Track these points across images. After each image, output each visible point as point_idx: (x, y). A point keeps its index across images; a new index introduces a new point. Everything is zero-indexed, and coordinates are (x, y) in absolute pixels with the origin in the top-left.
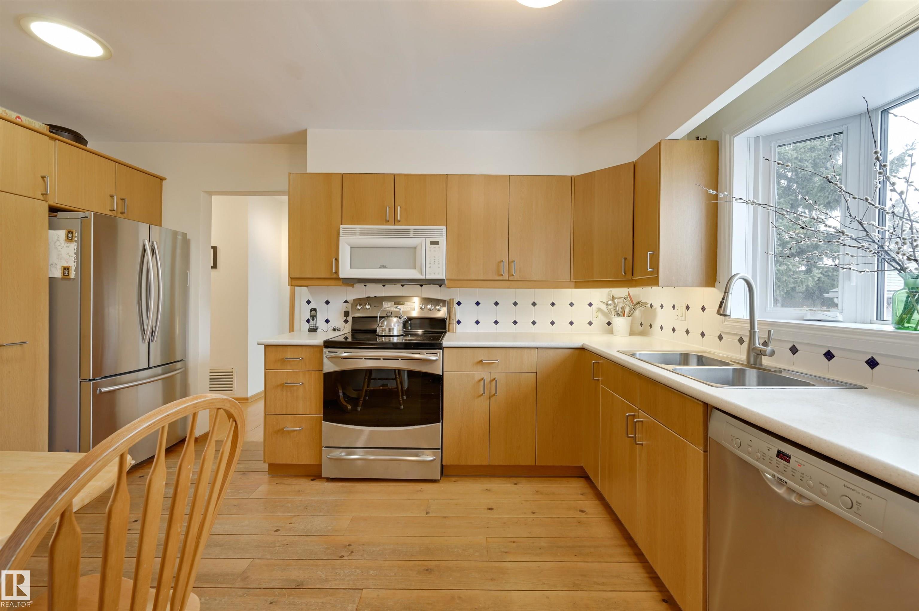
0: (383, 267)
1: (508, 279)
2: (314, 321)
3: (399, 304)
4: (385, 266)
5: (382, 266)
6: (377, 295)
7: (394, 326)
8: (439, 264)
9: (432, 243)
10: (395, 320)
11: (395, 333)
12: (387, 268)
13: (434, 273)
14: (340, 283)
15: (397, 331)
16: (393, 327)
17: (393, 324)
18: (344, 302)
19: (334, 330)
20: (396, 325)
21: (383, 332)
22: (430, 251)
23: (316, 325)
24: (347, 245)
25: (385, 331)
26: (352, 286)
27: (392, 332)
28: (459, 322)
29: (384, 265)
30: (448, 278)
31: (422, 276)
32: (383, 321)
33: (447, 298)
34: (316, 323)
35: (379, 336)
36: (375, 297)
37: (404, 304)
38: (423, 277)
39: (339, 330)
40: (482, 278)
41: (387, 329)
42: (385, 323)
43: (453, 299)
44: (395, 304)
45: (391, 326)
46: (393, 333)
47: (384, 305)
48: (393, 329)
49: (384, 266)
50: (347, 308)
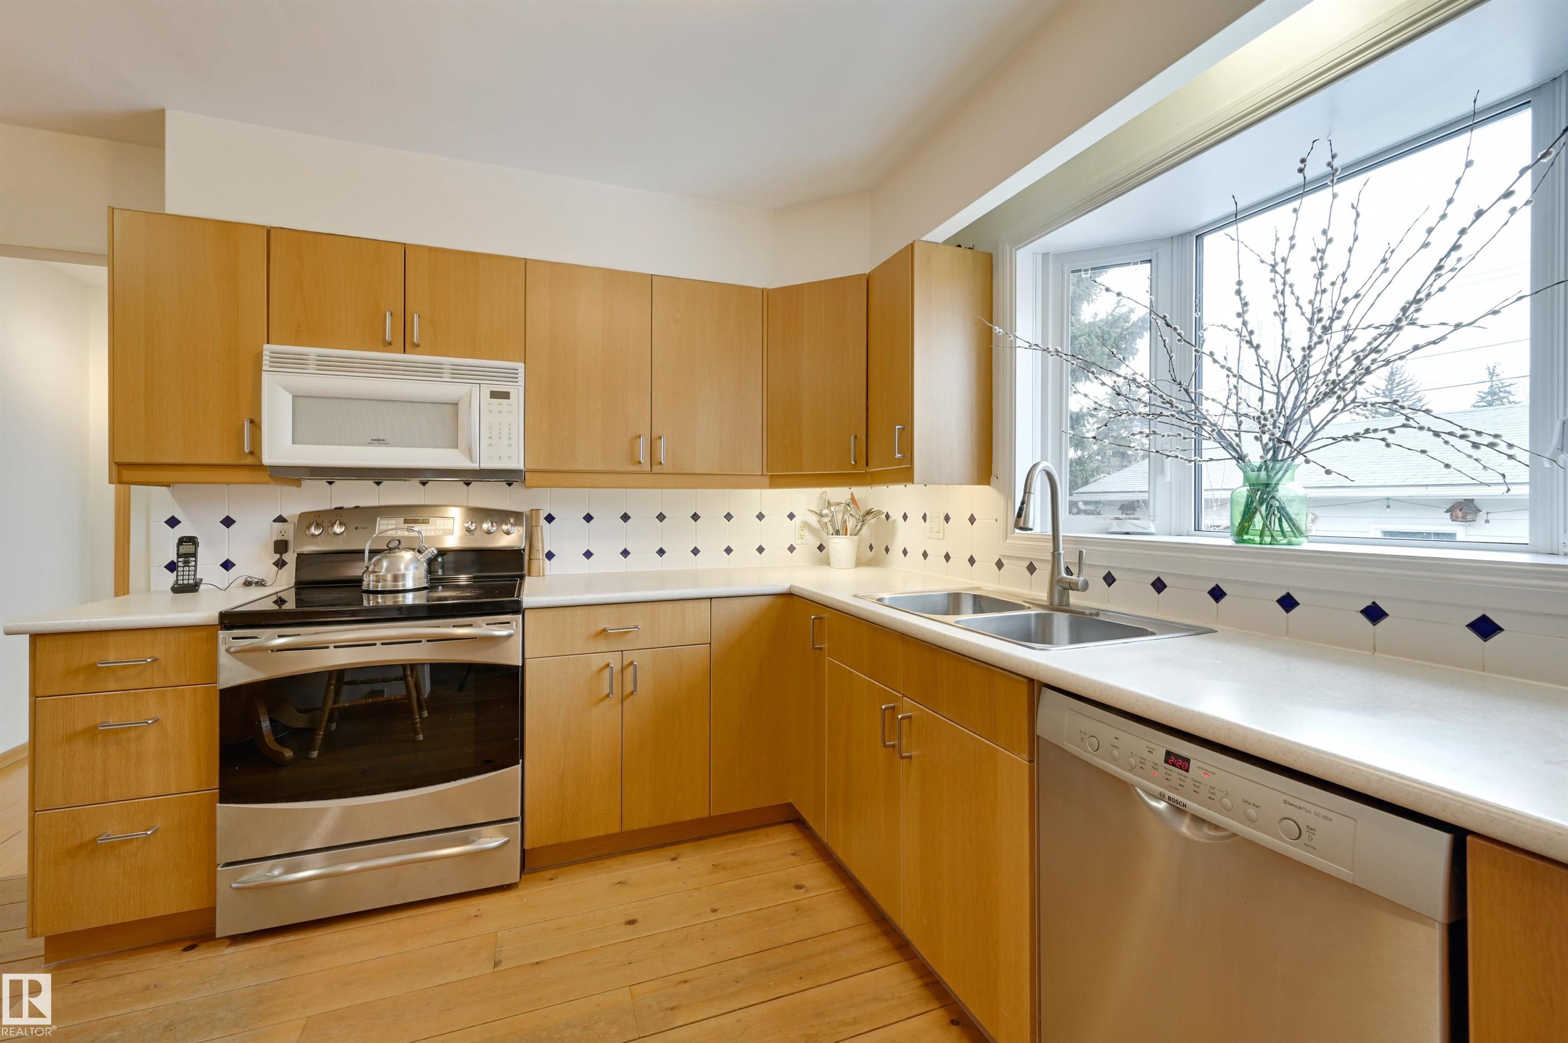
0: (378, 441)
1: (651, 471)
2: (189, 567)
3: (415, 522)
4: (383, 440)
5: (375, 440)
6: (363, 503)
7: (407, 569)
8: (509, 438)
9: (495, 395)
10: (408, 555)
11: (410, 585)
12: (387, 444)
13: (500, 458)
14: (264, 476)
15: (414, 579)
16: (403, 571)
17: (402, 566)
18: (275, 521)
19: (248, 584)
20: (412, 567)
21: (380, 584)
22: (491, 411)
23: (195, 575)
24: (284, 391)
25: (385, 580)
26: (297, 483)
27: (401, 583)
28: (550, 556)
29: (381, 438)
30: (529, 467)
31: (472, 462)
32: (380, 560)
33: (524, 508)
34: (195, 571)
35: (368, 592)
36: (357, 507)
37: (428, 523)
38: (475, 466)
39: (261, 583)
40: (599, 467)
41: (389, 577)
42: (385, 564)
43: (539, 510)
44: (406, 522)
45: (399, 570)
46: (404, 585)
47: (380, 524)
48: (404, 576)
49: (379, 440)
50: (283, 533)
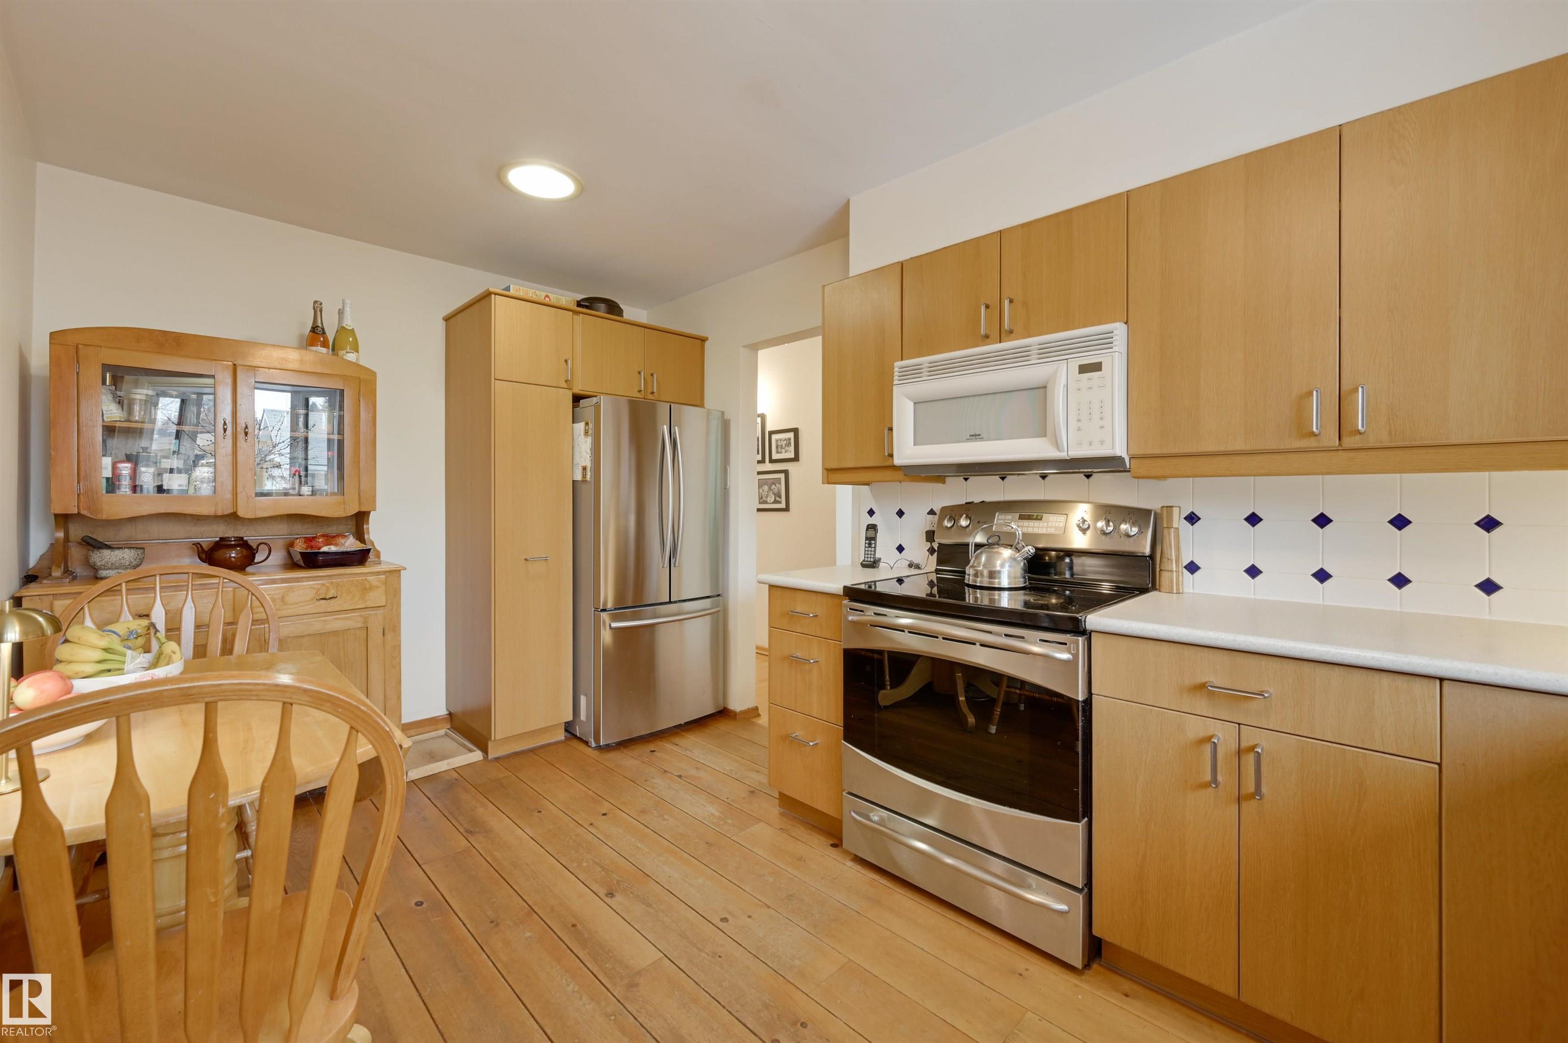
0: (975, 437)
1: (1340, 445)
2: (871, 548)
3: (1029, 518)
4: (979, 435)
5: (973, 436)
6: (987, 500)
7: (1002, 566)
8: (1101, 419)
9: (1084, 369)
10: (1007, 553)
11: (1005, 583)
12: (982, 439)
13: (1091, 444)
14: (900, 475)
15: (1009, 577)
16: (998, 568)
17: (998, 563)
18: (928, 514)
19: (910, 566)
20: (1007, 565)
21: (979, 579)
22: (1079, 390)
23: (875, 554)
24: (905, 398)
25: (982, 575)
26: (941, 479)
27: (997, 580)
28: (1192, 568)
29: (977, 433)
30: (1136, 451)
31: (1059, 451)
32: (981, 553)
33: (1153, 504)
34: (875, 551)
35: (969, 586)
36: (983, 501)
37: (1041, 519)
38: (1063, 455)
39: (918, 567)
40: (1239, 446)
41: (986, 573)
42: (983, 558)
43: (1172, 507)
44: (1021, 518)
45: (995, 566)
46: (999, 583)
47: (998, 519)
48: (999, 572)
49: (976, 435)
50: (933, 525)
